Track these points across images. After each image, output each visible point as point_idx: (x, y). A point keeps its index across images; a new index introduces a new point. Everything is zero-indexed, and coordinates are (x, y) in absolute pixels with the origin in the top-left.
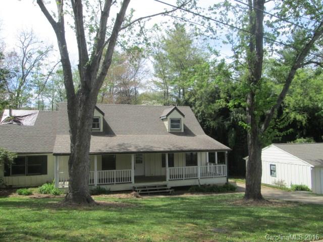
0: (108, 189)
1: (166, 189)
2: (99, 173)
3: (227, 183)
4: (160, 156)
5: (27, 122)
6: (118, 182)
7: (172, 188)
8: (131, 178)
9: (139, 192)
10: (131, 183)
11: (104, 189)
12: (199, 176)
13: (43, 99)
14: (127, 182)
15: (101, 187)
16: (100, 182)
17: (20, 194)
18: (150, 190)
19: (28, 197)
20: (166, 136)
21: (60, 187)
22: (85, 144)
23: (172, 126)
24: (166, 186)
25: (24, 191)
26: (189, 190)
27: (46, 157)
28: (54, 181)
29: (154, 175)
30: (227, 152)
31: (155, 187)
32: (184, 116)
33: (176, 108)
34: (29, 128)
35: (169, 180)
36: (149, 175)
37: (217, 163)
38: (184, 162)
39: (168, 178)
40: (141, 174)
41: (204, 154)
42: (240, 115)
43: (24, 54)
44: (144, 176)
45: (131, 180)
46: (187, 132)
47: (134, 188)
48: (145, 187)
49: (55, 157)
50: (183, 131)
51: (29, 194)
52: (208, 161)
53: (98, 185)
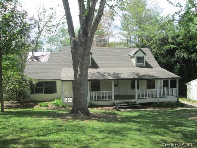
0: (97, 104)
1: (135, 105)
2: (91, 93)
3: (178, 101)
4: (129, 82)
5: (43, 60)
6: (103, 99)
7: (140, 104)
8: (111, 96)
9: (118, 106)
10: (112, 100)
11: (94, 104)
12: (158, 96)
13: (52, 46)
14: (109, 99)
15: (92, 102)
16: (91, 99)
17: (41, 106)
18: (124, 105)
19: (45, 108)
20: (134, 68)
21: (65, 102)
22: (85, 74)
23: (138, 62)
24: (135, 102)
25: (43, 104)
26: (152, 106)
27: (55, 82)
28: (62, 98)
29: (125, 95)
30: (178, 80)
31: (128, 103)
32: (145, 54)
33: (140, 49)
34: (44, 63)
35: (138, 99)
36: (122, 95)
37: (169, 87)
38: (146, 87)
39: (137, 97)
40: (117, 94)
41: (159, 81)
42: (183, 54)
43: (39, 18)
44: (119, 95)
45: (111, 98)
46: (148, 66)
47: (114, 103)
48: (121, 103)
49: (62, 82)
50: (145, 65)
51: (46, 106)
52: (162, 86)
53: (90, 101)
